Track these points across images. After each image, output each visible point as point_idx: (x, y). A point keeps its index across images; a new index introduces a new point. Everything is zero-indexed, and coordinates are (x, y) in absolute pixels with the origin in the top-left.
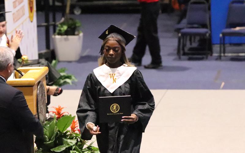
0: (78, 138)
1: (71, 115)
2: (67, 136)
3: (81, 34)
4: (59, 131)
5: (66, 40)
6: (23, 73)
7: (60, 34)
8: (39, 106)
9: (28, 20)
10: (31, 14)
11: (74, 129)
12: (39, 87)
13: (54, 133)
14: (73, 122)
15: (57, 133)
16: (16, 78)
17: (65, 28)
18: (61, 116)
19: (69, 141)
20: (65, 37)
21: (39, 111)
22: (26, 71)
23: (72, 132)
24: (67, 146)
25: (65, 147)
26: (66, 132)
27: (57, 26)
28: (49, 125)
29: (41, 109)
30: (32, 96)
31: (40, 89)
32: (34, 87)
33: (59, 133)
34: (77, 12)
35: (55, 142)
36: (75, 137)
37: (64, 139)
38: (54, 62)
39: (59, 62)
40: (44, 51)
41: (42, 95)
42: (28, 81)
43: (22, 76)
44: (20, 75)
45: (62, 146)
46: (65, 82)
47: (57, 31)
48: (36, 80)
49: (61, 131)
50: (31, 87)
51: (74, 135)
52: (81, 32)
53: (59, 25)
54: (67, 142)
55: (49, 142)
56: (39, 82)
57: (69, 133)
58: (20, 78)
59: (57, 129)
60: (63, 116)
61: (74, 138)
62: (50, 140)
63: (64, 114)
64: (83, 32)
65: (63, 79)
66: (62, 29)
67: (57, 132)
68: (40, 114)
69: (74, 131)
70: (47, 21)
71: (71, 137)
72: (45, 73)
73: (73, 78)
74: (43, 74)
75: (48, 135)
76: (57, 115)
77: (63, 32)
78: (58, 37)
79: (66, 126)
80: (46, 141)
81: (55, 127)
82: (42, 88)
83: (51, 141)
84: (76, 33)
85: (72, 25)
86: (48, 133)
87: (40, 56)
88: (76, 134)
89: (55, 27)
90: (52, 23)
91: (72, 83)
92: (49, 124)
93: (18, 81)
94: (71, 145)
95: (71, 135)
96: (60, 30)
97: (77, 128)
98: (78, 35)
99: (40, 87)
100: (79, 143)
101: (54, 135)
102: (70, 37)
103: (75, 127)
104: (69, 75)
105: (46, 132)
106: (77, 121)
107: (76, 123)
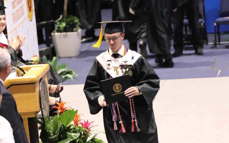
0: (81, 131)
1: (73, 109)
2: (71, 130)
3: (80, 30)
4: (63, 125)
5: (65, 36)
6: (25, 71)
7: (59, 31)
8: (42, 102)
9: (27, 19)
10: (30, 14)
13: (58, 127)
14: (75, 116)
15: (61, 128)
16: (18, 76)
17: (64, 25)
18: (64, 111)
19: (73, 134)
20: (64, 33)
21: (42, 107)
22: (28, 69)
23: (75, 126)
24: (71, 140)
25: (69, 140)
26: (70, 126)
27: (56, 23)
28: (52, 121)
29: (44, 105)
30: (35, 93)
32: (36, 84)
35: (59, 136)
37: (68, 133)
38: (54, 58)
39: (59, 58)
40: (44, 49)
41: (45, 91)
42: (30, 78)
43: (25, 73)
44: (22, 73)
45: (67, 140)
46: (66, 78)
47: (56, 28)
48: (38, 77)
49: (65, 125)
50: (34, 85)
51: (78, 129)
53: (58, 23)
54: (71, 135)
57: (72, 127)
58: (22, 76)
59: (61, 124)
60: (66, 110)
61: (78, 131)
62: (54, 134)
63: (67, 109)
65: (64, 75)
66: (61, 26)
67: (60, 126)
68: (43, 110)
69: (77, 125)
71: (75, 131)
72: (46, 69)
73: (74, 73)
74: (44, 71)
75: (52, 130)
76: (60, 110)
77: (62, 28)
78: (57, 34)
79: (69, 121)
80: (51, 136)
81: (59, 121)
82: (44, 84)
83: (55, 136)
84: (75, 29)
85: (70, 22)
86: (52, 128)
87: (41, 53)
88: (80, 127)
91: (74, 78)
92: (52, 119)
93: (20, 79)
94: (75, 138)
95: (74, 128)
96: (59, 27)
98: (76, 31)
99: (42, 84)
100: (82, 136)
101: (58, 129)
102: (69, 34)
103: (78, 121)
104: (70, 70)
105: (50, 126)
106: (79, 115)
107: (79, 117)
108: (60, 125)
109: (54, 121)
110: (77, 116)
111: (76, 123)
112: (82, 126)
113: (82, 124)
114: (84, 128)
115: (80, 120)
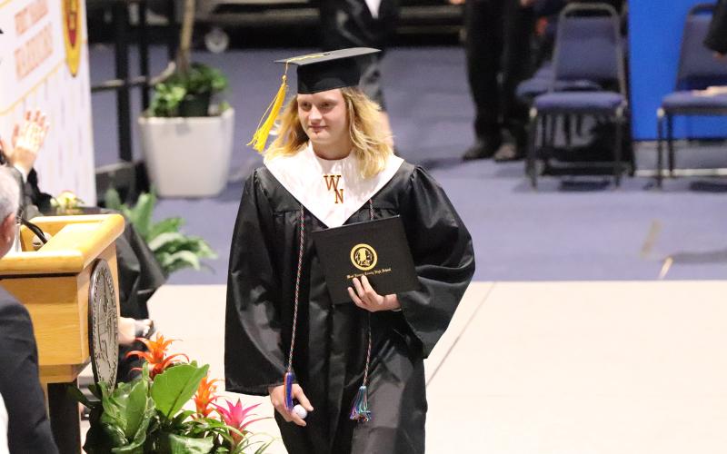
0: (217, 433)
1: (194, 363)
2: (185, 428)
3: (229, 113)
4: (159, 413)
5: (182, 130)
6: (46, 235)
7: (162, 112)
8: (95, 334)
9: (63, 69)
10: (73, 53)
11: (206, 406)
12: (95, 277)
13: (143, 418)
14: (200, 385)
15: (153, 421)
16: (24, 249)
17: (178, 93)
18: (165, 366)
19: (190, 442)
20: (179, 120)
21: (97, 350)
22: (55, 229)
23: (200, 417)
26: (182, 417)
27: (155, 88)
28: (126, 396)
29: (103, 346)
30: (74, 305)
31: (97, 283)
32: (79, 278)
33: (158, 417)
34: (217, 44)
35: (147, 445)
36: (208, 430)
37: (173, 437)
38: (144, 198)
39: (159, 198)
40: (113, 166)
41: (106, 301)
42: (60, 258)
43: (45, 241)
44: (36, 239)
46: (179, 262)
47: (154, 104)
48: (86, 256)
49: (165, 412)
50: (72, 278)
51: (207, 425)
52: (226, 104)
53: (161, 87)
54: (183, 446)
55: (129, 448)
56: (96, 262)
57: (189, 419)
58: (36, 249)
59: (153, 408)
60: (171, 365)
61: (207, 433)
62: (130, 440)
63: (173, 361)
64: (233, 105)
65: (172, 253)
66: (169, 97)
67: (151, 414)
68: (99, 361)
69: (205, 414)
70: (122, 72)
71: (197, 431)
72: (112, 232)
73: (204, 247)
74: (107, 237)
75: (125, 424)
76: (152, 363)
77: (171, 105)
78: (155, 122)
79: (179, 398)
80: (118, 445)
81: (148, 399)
82: (105, 279)
83: (133, 445)
84: (213, 109)
85: (200, 84)
86: (124, 420)
87: (102, 181)
88: (213, 421)
89: (146, 90)
90: (136, 78)
91: (202, 264)
92: (126, 390)
93: (30, 260)
95: (196, 424)
96: (163, 101)
97: (214, 401)
98: (217, 115)
99: (98, 278)
100: (220, 450)
101: (145, 424)
102: (194, 122)
103: (209, 402)
104: (192, 238)
105: (119, 413)
106: (214, 381)
107: (211, 389)
108: (150, 410)
109: (131, 397)
110: (206, 386)
111: (202, 406)
112: (222, 418)
113: (221, 410)
114: (225, 425)
115: (215, 398)
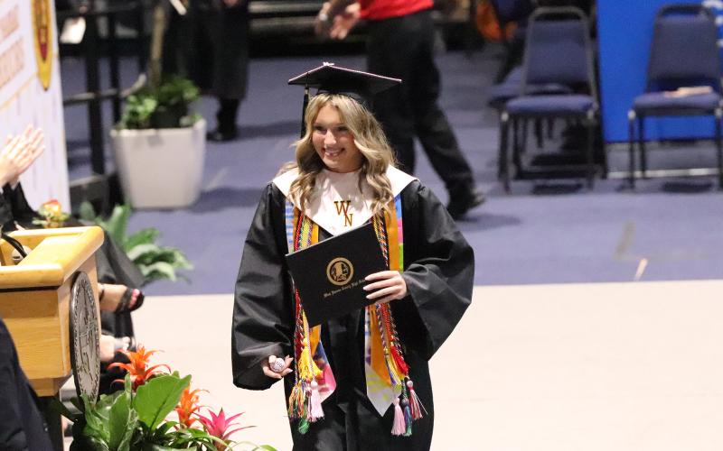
0: (200, 443)
1: (176, 374)
2: (168, 439)
3: (200, 124)
4: (142, 424)
5: (154, 142)
6: (26, 249)
7: (134, 124)
8: (77, 347)
9: (35, 83)
10: (45, 67)
11: (189, 416)
12: (75, 289)
13: (126, 431)
14: (183, 395)
15: (137, 432)
16: (3, 264)
17: (150, 105)
18: (147, 377)
20: (151, 132)
21: (79, 363)
22: (34, 242)
23: (183, 427)
26: (165, 427)
27: (126, 100)
28: (109, 408)
29: (85, 358)
30: (56, 319)
31: (78, 295)
32: (60, 291)
33: (141, 429)
36: (191, 440)
37: (157, 448)
38: (118, 211)
39: (134, 210)
40: (86, 178)
41: (87, 314)
42: (40, 272)
43: (24, 255)
44: (16, 253)
46: (155, 274)
47: (125, 116)
48: (66, 269)
49: (148, 424)
50: (52, 292)
51: (190, 435)
52: (197, 115)
53: (132, 99)
57: (172, 430)
58: (16, 263)
59: (137, 419)
60: (153, 376)
61: (190, 443)
63: (155, 372)
64: (204, 116)
65: (148, 265)
66: (140, 109)
67: (134, 426)
68: (81, 374)
69: (188, 424)
70: (92, 84)
71: (180, 442)
72: (91, 245)
73: (179, 258)
74: (86, 250)
75: (108, 436)
76: (134, 374)
77: (143, 117)
78: (127, 134)
79: (161, 410)
81: (130, 411)
82: (85, 291)
84: (185, 120)
85: (171, 95)
86: (107, 432)
87: (76, 195)
88: (196, 431)
89: (117, 102)
90: (107, 90)
91: (178, 275)
92: (109, 402)
93: (10, 274)
95: (179, 435)
96: (134, 113)
97: (196, 412)
98: (189, 126)
99: (79, 291)
101: (128, 436)
102: (166, 134)
103: (192, 412)
104: (168, 249)
105: (102, 426)
106: (196, 391)
107: (194, 399)
108: (133, 421)
109: (113, 410)
110: (189, 396)
111: (185, 417)
112: (205, 428)
113: (203, 420)
114: (208, 435)
115: (198, 408)
